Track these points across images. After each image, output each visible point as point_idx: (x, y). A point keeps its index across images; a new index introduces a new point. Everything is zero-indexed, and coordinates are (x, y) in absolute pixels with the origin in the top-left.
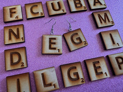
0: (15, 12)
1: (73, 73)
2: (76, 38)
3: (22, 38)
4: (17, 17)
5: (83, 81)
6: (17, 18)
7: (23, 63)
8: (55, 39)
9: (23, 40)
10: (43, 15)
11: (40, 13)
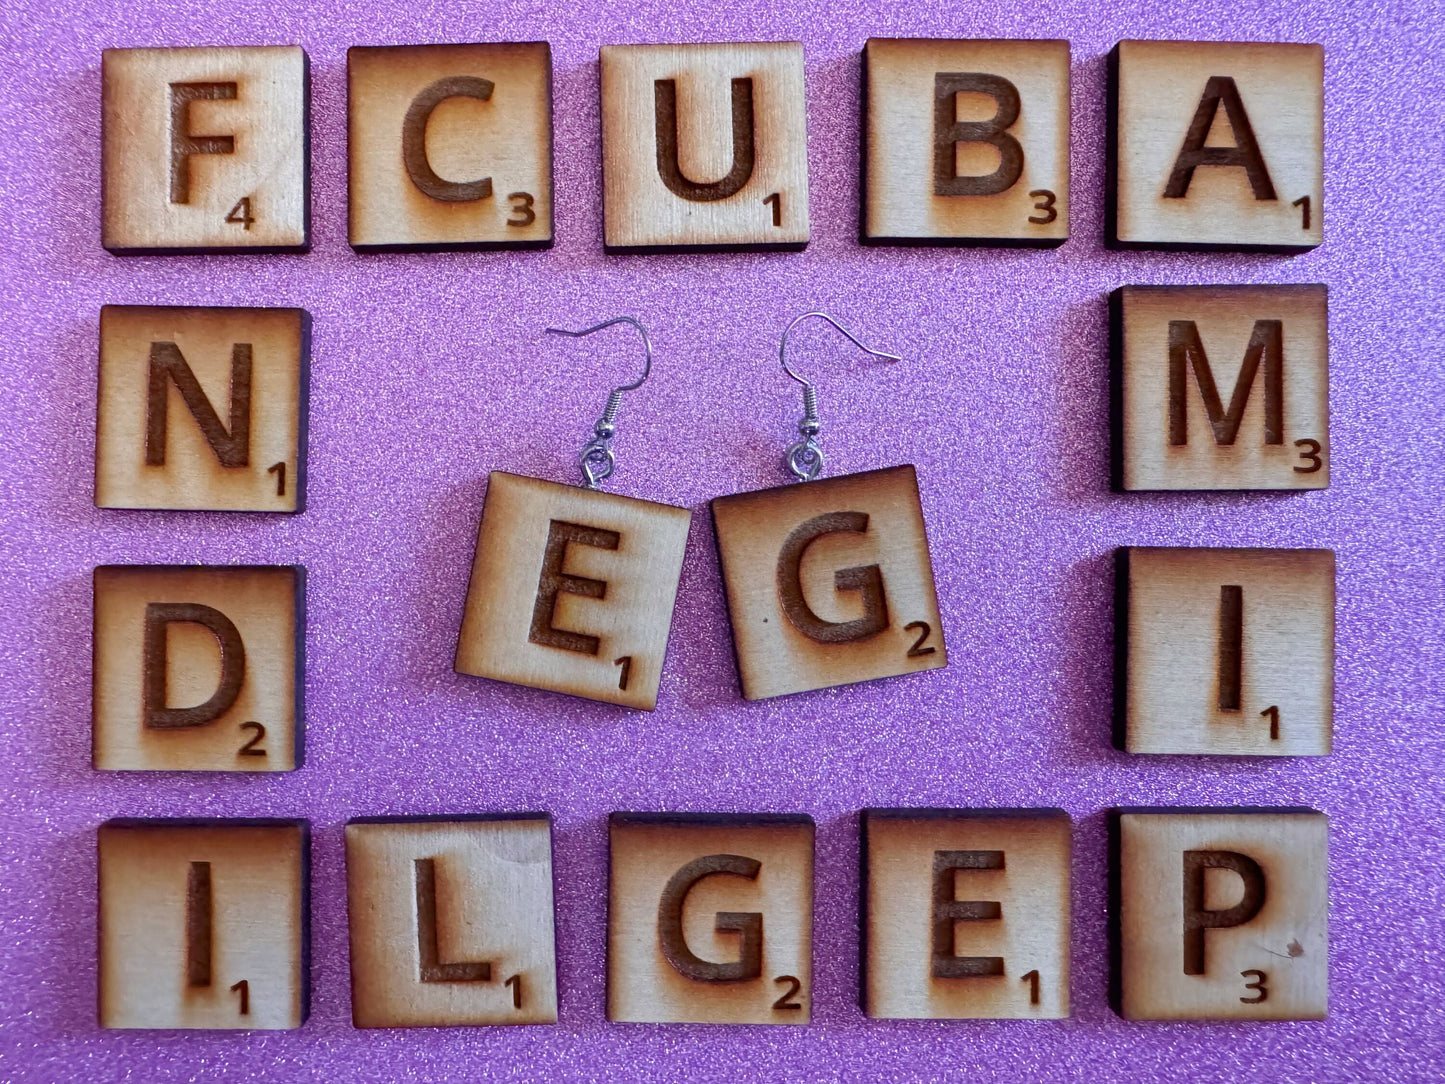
0: (226, 144)
1: (720, 915)
2: (840, 575)
3: (280, 469)
4: (246, 201)
5: (795, 1000)
6: (249, 221)
7: (261, 731)
8: (612, 539)
9: (281, 492)
10: (537, 233)
11: (501, 192)
